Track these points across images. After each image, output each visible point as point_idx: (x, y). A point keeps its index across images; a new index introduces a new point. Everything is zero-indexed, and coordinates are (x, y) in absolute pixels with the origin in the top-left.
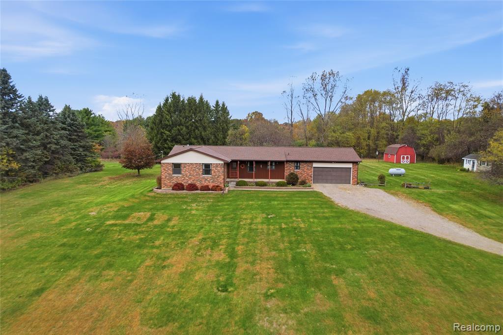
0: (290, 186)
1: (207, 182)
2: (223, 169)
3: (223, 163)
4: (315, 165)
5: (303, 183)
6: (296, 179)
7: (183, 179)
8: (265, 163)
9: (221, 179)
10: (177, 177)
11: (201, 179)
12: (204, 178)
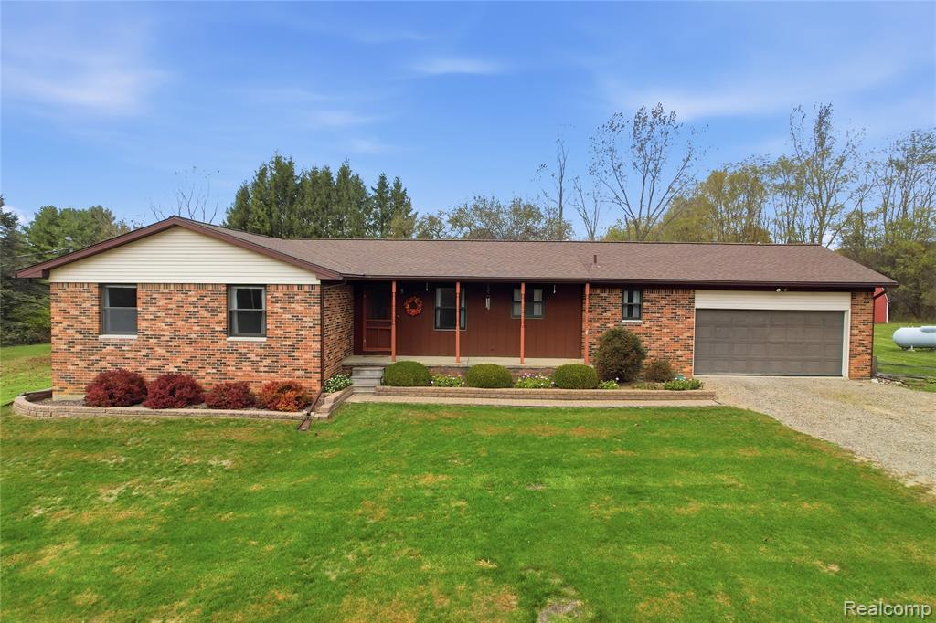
0: (613, 388)
1: (246, 367)
2: (317, 308)
3: (314, 280)
4: (703, 301)
5: (661, 374)
6: (634, 354)
7: (143, 352)
8: (502, 290)
9: (308, 357)
10: (118, 346)
11: (218, 355)
12: (231, 350)
